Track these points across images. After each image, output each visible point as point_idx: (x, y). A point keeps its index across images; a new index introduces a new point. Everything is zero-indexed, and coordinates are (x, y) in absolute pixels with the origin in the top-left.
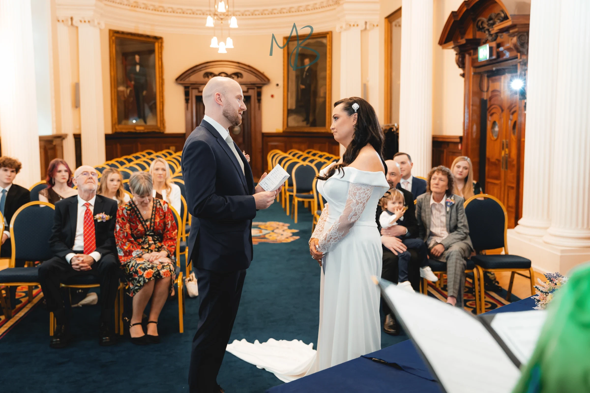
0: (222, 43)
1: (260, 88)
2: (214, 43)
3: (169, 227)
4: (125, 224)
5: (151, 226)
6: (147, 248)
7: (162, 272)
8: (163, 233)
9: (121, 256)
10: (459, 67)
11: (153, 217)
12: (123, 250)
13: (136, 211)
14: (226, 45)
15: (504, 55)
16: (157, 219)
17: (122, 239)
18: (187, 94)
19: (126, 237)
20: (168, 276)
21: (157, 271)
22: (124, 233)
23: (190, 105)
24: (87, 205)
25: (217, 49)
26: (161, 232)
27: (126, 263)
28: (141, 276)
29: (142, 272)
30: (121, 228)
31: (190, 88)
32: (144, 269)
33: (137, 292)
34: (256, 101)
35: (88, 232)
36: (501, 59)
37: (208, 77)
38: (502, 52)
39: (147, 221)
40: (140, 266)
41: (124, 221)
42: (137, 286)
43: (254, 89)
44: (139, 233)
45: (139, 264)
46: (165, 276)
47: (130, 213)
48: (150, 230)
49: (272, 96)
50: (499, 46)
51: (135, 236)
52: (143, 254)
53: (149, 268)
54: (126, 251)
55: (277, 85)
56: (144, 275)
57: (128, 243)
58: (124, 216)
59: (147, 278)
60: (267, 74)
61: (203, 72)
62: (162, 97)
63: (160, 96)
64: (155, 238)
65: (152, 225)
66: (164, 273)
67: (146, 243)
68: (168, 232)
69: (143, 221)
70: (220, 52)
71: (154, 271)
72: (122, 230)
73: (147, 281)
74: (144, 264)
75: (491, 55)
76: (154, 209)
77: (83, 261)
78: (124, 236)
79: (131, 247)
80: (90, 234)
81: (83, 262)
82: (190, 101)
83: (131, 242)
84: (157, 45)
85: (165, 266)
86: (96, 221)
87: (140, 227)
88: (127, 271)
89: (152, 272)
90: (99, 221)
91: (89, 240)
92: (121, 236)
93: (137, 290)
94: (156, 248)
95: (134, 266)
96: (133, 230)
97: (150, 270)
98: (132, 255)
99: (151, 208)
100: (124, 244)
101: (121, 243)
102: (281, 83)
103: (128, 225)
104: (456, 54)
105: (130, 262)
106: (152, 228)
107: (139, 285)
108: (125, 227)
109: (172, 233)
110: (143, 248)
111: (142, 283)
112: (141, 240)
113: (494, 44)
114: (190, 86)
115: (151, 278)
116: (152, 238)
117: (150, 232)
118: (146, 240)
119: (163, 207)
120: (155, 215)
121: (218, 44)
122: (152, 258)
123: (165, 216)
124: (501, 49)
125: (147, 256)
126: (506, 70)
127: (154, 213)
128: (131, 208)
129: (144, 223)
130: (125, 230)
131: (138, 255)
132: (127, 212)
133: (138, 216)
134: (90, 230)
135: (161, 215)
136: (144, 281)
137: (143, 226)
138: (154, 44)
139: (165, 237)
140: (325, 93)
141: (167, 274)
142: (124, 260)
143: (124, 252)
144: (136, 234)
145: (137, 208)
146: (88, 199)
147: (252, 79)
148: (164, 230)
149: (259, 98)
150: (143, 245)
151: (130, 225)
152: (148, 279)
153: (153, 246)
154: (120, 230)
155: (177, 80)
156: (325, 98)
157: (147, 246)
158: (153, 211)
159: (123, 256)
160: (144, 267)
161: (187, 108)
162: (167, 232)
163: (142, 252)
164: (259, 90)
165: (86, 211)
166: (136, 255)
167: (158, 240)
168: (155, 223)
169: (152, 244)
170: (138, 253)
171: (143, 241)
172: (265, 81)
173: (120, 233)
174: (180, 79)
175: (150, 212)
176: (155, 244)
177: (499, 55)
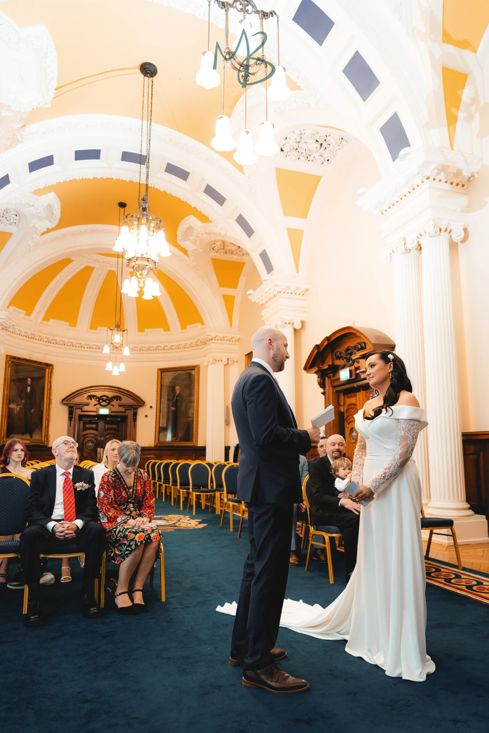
0: (116, 368)
1: (137, 409)
2: (109, 366)
3: (148, 495)
4: (110, 490)
5: (133, 494)
6: (129, 515)
7: (152, 535)
8: (143, 501)
9: (105, 523)
10: (321, 387)
11: (135, 484)
12: (107, 516)
13: (120, 478)
14: (119, 369)
15: (360, 376)
16: (139, 486)
17: (107, 506)
18: (71, 413)
19: (111, 504)
20: (157, 540)
21: (148, 535)
22: (108, 499)
23: (73, 422)
24: (67, 473)
25: (112, 372)
26: (141, 500)
27: (111, 528)
28: (132, 540)
29: (133, 535)
30: (106, 495)
31: (74, 407)
32: (136, 533)
33: (127, 557)
34: (132, 420)
35: (68, 501)
36: (359, 379)
37: (91, 399)
38: (359, 373)
39: (129, 488)
40: (130, 530)
41: (110, 487)
42: (128, 550)
43: (130, 410)
44: (122, 500)
45: (127, 529)
46: (155, 540)
47: (115, 480)
48: (132, 497)
49: (146, 416)
50: (357, 369)
51: (118, 503)
52: (128, 520)
53: (141, 532)
54: (111, 517)
55: (151, 407)
56: (136, 539)
57: (112, 509)
58: (109, 482)
59: (138, 542)
60: (142, 397)
61: (86, 395)
62: (48, 414)
63: (46, 414)
64: (135, 505)
65: (134, 492)
66: (154, 536)
67: (128, 510)
68: (147, 501)
69: (126, 488)
70: (113, 374)
71: (145, 535)
72: (106, 497)
73: (139, 544)
74: (133, 528)
75: (351, 376)
76: (136, 477)
77: (68, 527)
78: (108, 502)
79: (116, 513)
80: (71, 502)
81: (68, 529)
82: (73, 419)
83: (115, 508)
84: (47, 370)
85: (154, 530)
86: (75, 489)
87: (124, 493)
88: (113, 537)
89: (144, 535)
90: (78, 489)
91: (69, 509)
92: (106, 502)
93: (127, 555)
94: (136, 515)
95: (122, 532)
96: (116, 497)
97: (142, 533)
98: (116, 521)
99: (133, 476)
100: (109, 511)
101: (105, 509)
102: (154, 406)
103: (112, 492)
104: (318, 377)
105: (116, 528)
106: (134, 496)
107: (130, 549)
108: (110, 494)
109: (150, 501)
110: (125, 514)
111: (133, 547)
112: (123, 507)
113: (353, 368)
114: (74, 406)
115: (142, 541)
116: (133, 506)
117: (132, 500)
118: (127, 506)
119: (144, 476)
120: (136, 482)
121: (113, 368)
122: (138, 523)
123: (145, 484)
124: (358, 372)
125: (131, 522)
126: (361, 389)
127: (136, 481)
128: (115, 475)
129: (127, 490)
130: (110, 496)
131: (123, 520)
132: (112, 479)
133: (122, 483)
134: (70, 498)
135: (142, 483)
136: (136, 545)
137: (126, 493)
138: (45, 370)
139: (144, 505)
140: (193, 414)
141: (157, 538)
142: (109, 526)
143: (108, 519)
144: (119, 501)
145: (121, 475)
146: (68, 468)
147: (131, 402)
148: (143, 498)
149: (135, 418)
150: (125, 511)
151: (114, 491)
152: (140, 542)
153: (134, 513)
154: (104, 496)
155: (63, 400)
156: (193, 418)
157: (129, 512)
158: (135, 479)
159: (107, 523)
160: (134, 531)
161: (70, 425)
162: (145, 500)
163: (127, 518)
164: (135, 411)
165: (66, 479)
166: (121, 521)
167: (137, 508)
168: (136, 490)
169: (133, 510)
170: (123, 519)
171: (125, 508)
172: (141, 403)
173: (104, 500)
174: (65, 401)
175: (133, 480)
176: (135, 511)
177: (357, 375)
